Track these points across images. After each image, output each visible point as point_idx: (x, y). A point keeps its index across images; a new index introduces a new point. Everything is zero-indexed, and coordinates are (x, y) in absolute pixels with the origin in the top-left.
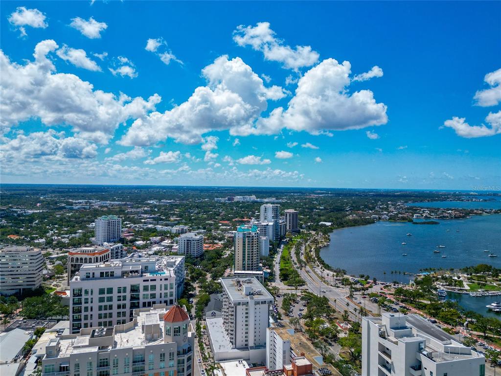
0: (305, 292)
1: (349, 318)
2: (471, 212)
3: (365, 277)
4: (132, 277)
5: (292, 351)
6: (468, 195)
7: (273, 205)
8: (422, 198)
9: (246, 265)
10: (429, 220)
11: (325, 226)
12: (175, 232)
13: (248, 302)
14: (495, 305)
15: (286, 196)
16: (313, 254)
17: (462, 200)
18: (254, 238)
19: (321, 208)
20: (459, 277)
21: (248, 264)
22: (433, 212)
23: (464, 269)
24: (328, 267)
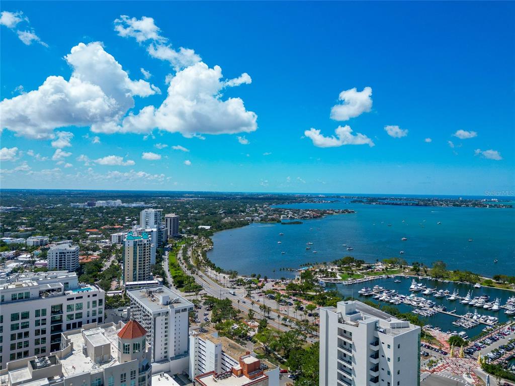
0: (204, 296)
1: (254, 317)
2: (325, 212)
3: (257, 276)
4: (53, 296)
5: (224, 354)
6: (318, 197)
7: (156, 210)
8: (282, 201)
9: (138, 276)
10: (293, 221)
11: (204, 229)
12: (31, 244)
13: (168, 312)
14: (364, 290)
15: (154, 199)
16: (201, 258)
17: (315, 202)
18: (147, 246)
19: (195, 211)
20: (332, 269)
21: (139, 274)
22: (295, 213)
23: (333, 262)
24: (219, 270)
